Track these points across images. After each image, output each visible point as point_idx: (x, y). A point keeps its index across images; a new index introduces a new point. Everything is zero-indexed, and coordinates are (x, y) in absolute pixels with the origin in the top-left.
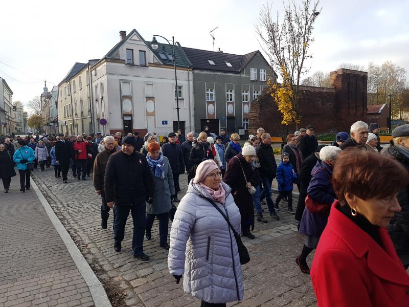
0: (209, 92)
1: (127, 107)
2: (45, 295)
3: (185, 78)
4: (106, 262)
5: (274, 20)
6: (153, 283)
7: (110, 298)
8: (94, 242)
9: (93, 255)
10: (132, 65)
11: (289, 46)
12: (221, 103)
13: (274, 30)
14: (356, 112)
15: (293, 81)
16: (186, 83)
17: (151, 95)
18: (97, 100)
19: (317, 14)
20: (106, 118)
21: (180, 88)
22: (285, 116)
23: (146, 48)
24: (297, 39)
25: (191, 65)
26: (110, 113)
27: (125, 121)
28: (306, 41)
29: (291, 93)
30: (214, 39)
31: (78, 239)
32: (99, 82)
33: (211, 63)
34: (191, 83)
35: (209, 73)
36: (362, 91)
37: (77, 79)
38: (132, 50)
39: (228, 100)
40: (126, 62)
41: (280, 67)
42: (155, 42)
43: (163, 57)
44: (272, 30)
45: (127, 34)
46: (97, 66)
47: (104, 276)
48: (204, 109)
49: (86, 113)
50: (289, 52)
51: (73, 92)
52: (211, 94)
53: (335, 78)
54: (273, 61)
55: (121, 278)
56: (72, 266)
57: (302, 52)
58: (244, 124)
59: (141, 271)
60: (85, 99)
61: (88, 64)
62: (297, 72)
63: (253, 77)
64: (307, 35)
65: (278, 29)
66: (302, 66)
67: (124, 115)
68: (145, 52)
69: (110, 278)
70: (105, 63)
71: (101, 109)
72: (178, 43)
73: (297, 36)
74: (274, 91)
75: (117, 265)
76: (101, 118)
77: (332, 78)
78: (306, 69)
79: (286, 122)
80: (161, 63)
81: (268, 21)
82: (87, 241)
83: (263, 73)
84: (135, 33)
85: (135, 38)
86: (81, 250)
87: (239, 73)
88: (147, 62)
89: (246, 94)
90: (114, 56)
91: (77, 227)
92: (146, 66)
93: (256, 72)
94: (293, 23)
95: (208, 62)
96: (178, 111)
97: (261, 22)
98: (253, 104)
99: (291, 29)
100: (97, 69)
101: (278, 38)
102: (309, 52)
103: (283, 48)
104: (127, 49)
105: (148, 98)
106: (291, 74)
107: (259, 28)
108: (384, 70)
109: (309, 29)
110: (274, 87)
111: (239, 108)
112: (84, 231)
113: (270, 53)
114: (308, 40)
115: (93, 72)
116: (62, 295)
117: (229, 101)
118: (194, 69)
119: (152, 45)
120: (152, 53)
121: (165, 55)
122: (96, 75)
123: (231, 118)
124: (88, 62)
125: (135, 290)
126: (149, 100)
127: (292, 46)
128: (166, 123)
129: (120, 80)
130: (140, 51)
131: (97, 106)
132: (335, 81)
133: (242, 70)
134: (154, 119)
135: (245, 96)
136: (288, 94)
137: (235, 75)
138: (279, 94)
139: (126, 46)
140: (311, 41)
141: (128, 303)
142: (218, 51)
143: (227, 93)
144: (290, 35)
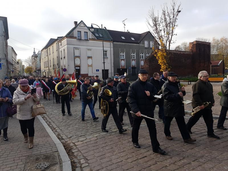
0: (122, 54)
1: (78, 62)
3: (108, 46)
4: (64, 135)
6: (86, 143)
7: (65, 149)
8: (59, 127)
9: (58, 132)
10: (80, 39)
11: (164, 29)
12: (128, 59)
13: (156, 20)
14: (204, 65)
15: (167, 48)
16: (109, 49)
17: (90, 56)
18: (61, 58)
19: (180, 12)
20: (66, 68)
21: (106, 52)
22: (162, 67)
23: (87, 31)
24: (168, 25)
25: (112, 39)
26: (69, 65)
27: (76, 69)
28: (173, 26)
29: (165, 54)
30: (125, 25)
31: (51, 126)
32: (63, 49)
33: (123, 38)
34: (112, 49)
35: (122, 43)
37: (51, 47)
38: (81, 32)
39: (132, 58)
40: (77, 38)
41: (159, 40)
42: (92, 27)
43: (97, 35)
44: (155, 20)
45: (78, 23)
46: (62, 40)
47: (63, 141)
48: (119, 63)
50: (164, 32)
51: (49, 54)
52: (123, 55)
54: (155, 37)
55: (71, 142)
56: (48, 136)
57: (171, 32)
59: (80, 139)
60: (55, 58)
61: (57, 39)
62: (169, 42)
63: (146, 46)
64: (174, 23)
65: (159, 20)
66: (171, 40)
67: (76, 66)
68: (87, 32)
69: (66, 142)
70: (66, 39)
71: (64, 63)
72: (105, 28)
73: (169, 23)
74: (156, 53)
75: (69, 136)
76: (64, 68)
77: (190, 46)
78: (174, 41)
79: (162, 70)
80: (96, 39)
81: (153, 16)
82: (55, 127)
83: (152, 44)
84: (82, 22)
85: (82, 25)
86: (52, 130)
87: (139, 43)
88: (88, 38)
90: (71, 35)
91: (50, 121)
92: (88, 40)
93: (148, 43)
94: (167, 17)
95: (121, 38)
96: (104, 64)
97: (149, 16)
98: (146, 61)
99: (165, 20)
100: (62, 42)
101: (158, 25)
102: (175, 32)
103: (161, 30)
104: (78, 31)
105: (89, 57)
106: (165, 44)
107: (148, 19)
108: (222, 41)
109: (175, 20)
110: (156, 51)
111: (138, 63)
112: (54, 122)
113: (154, 33)
114: (174, 25)
115: (60, 43)
116: (43, 147)
118: (114, 41)
119: (91, 29)
120: (91, 33)
121: (98, 34)
122: (61, 45)
123: (134, 68)
124: (57, 38)
125: (77, 146)
127: (166, 29)
128: (98, 70)
129: (74, 48)
130: (84, 32)
131: (61, 62)
132: (192, 47)
133: (140, 42)
134: (92, 69)
135: (142, 56)
136: (163, 55)
137: (136, 44)
138: (159, 55)
139: (77, 29)
140: (176, 26)
141: (73, 151)
142: (127, 32)
143: (132, 54)
144: (165, 23)
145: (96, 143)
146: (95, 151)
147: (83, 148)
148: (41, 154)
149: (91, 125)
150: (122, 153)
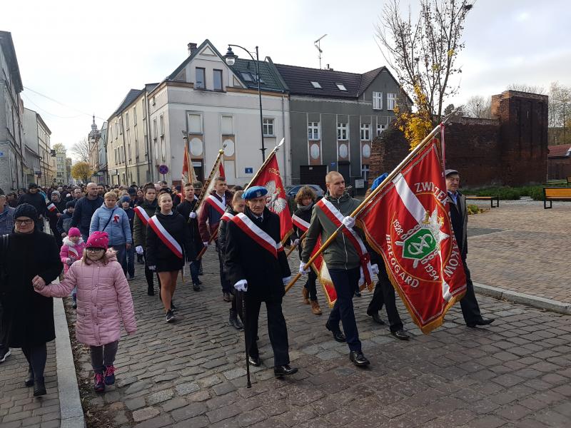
0: (313, 127)
1: (196, 148)
3: (276, 107)
5: (404, 18)
6: (167, 416)
10: (203, 90)
11: (427, 56)
12: (329, 142)
13: (405, 33)
14: (532, 155)
15: (433, 107)
16: (280, 114)
17: (229, 132)
18: (155, 140)
19: (469, 7)
20: (167, 164)
21: (271, 121)
23: (221, 66)
24: (438, 45)
25: (287, 88)
26: (173, 158)
28: (452, 47)
29: (428, 124)
30: (321, 51)
32: (158, 114)
33: (316, 85)
34: (287, 114)
35: (312, 99)
36: (540, 123)
37: (130, 111)
38: (204, 69)
39: (340, 138)
40: (195, 86)
41: (412, 87)
42: (230, 54)
43: (247, 78)
44: (401, 33)
45: (197, 47)
46: (156, 92)
47: (96, 401)
48: (305, 152)
49: (143, 158)
50: (427, 65)
51: (126, 129)
53: (499, 105)
54: (402, 78)
55: (121, 406)
57: (446, 64)
58: (363, 172)
59: (155, 395)
60: (141, 138)
61: (145, 90)
62: (438, 93)
63: (377, 105)
64: (453, 39)
65: (411, 32)
66: (445, 84)
68: (221, 71)
69: (106, 404)
70: (166, 88)
71: (162, 151)
72: (269, 58)
73: (439, 41)
74: (404, 123)
76: (161, 164)
77: (495, 104)
78: (452, 89)
80: (245, 87)
81: (394, 20)
83: (391, 99)
84: (207, 45)
85: (208, 51)
87: (356, 99)
88: (224, 85)
89: (367, 129)
92: (223, 91)
93: (381, 98)
94: (433, 22)
95: (312, 85)
96: (263, 153)
97: (385, 22)
98: (375, 145)
99: (430, 32)
100: (156, 97)
101: (410, 45)
102: (456, 64)
103: (417, 60)
104: (197, 68)
105: (226, 137)
106: (430, 97)
107: (382, 29)
109: (456, 30)
110: (404, 116)
111: (355, 150)
113: (399, 68)
114: (455, 45)
115: (151, 101)
117: (342, 139)
118: (291, 94)
119: (227, 60)
120: (231, 73)
121: (250, 74)
122: (154, 105)
123: (344, 164)
124: (144, 87)
126: (228, 138)
127: (431, 56)
128: (251, 171)
129: (187, 111)
130: (214, 70)
131: (156, 147)
132: (498, 108)
133: (361, 95)
134: (233, 165)
135: (365, 132)
136: (424, 127)
137: (350, 102)
138: (412, 126)
139: (195, 63)
140: (459, 48)
142: (327, 68)
143: (339, 128)
144: (428, 40)
149: (203, 340)
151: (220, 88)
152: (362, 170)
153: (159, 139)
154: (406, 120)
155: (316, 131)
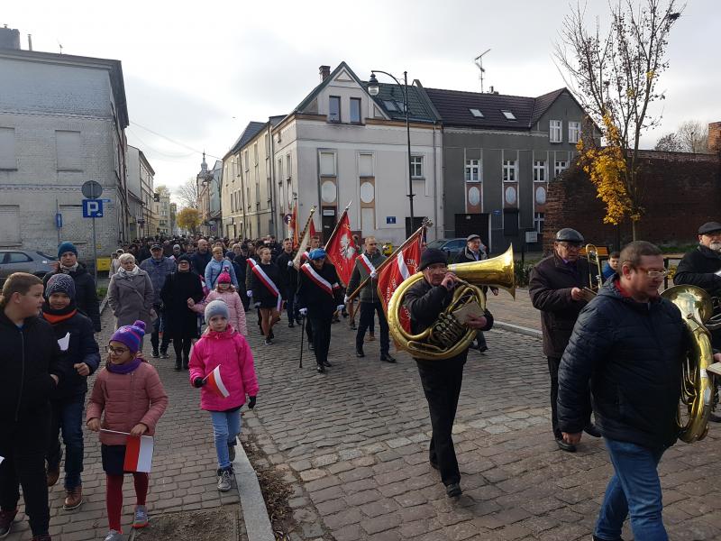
0: (472, 166)
1: (329, 194)
2: (170, 480)
3: (427, 142)
4: (269, 441)
5: (590, 32)
6: (335, 478)
7: (265, 495)
9: (250, 428)
10: (337, 123)
11: (619, 79)
12: (492, 185)
13: (591, 49)
15: (627, 143)
16: (430, 150)
17: (368, 174)
18: (280, 183)
19: (675, 16)
21: (419, 159)
22: (611, 208)
23: (360, 94)
24: (634, 64)
25: (439, 117)
27: (324, 217)
28: (652, 67)
29: (621, 164)
30: (483, 70)
32: (284, 153)
33: (477, 113)
34: (439, 150)
35: (471, 132)
37: (251, 149)
38: (339, 98)
39: (506, 179)
41: (601, 118)
42: (374, 82)
43: (391, 107)
44: (587, 51)
45: (332, 70)
46: (281, 126)
47: (261, 462)
48: (461, 196)
49: (264, 205)
50: (620, 89)
51: (244, 171)
52: (475, 169)
53: (718, 135)
54: (588, 107)
55: (287, 467)
57: (645, 88)
58: (536, 222)
59: (318, 459)
60: (263, 181)
61: (269, 123)
62: (635, 125)
63: (555, 136)
64: (654, 57)
65: (599, 49)
66: (644, 114)
67: (323, 208)
68: (360, 99)
69: (271, 465)
70: (294, 122)
71: (285, 197)
72: (417, 82)
73: (636, 59)
74: (589, 162)
75: (284, 447)
76: (287, 212)
77: (713, 134)
78: (652, 120)
79: (612, 220)
80: (388, 118)
81: (578, 34)
83: (574, 129)
84: (344, 68)
85: (344, 76)
87: (529, 129)
88: (363, 118)
89: (542, 167)
90: (308, 109)
92: (361, 124)
93: (560, 127)
94: (627, 36)
95: (471, 113)
96: (411, 200)
97: (566, 38)
98: (552, 189)
99: (624, 48)
100: (282, 132)
101: (598, 64)
102: (658, 88)
103: (607, 83)
104: (331, 97)
105: (364, 179)
106: (623, 129)
107: (562, 47)
109: (658, 45)
110: (590, 154)
111: (526, 194)
113: (583, 94)
114: (656, 64)
115: (276, 137)
116: (194, 483)
117: (509, 180)
118: (444, 126)
119: (369, 89)
120: (372, 102)
121: (395, 103)
122: (280, 141)
123: (511, 211)
124: (267, 120)
125: (306, 486)
126: (366, 181)
127: (625, 78)
128: (394, 220)
129: (318, 149)
130: (351, 98)
131: (281, 193)
132: (718, 140)
133: (535, 125)
134: (372, 215)
135: (539, 171)
136: (616, 167)
137: (520, 133)
138: (599, 167)
139: (328, 91)
140: (662, 68)
141: (292, 504)
142: (490, 92)
143: (505, 166)
144: (621, 58)
145: (372, 477)
146: (365, 509)
147: (323, 495)
148: (185, 508)
149: (359, 410)
150: (457, 527)
151: (358, 120)
152: (535, 220)
153: (285, 183)
154: (592, 160)
155: (476, 170)
